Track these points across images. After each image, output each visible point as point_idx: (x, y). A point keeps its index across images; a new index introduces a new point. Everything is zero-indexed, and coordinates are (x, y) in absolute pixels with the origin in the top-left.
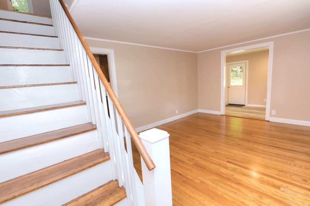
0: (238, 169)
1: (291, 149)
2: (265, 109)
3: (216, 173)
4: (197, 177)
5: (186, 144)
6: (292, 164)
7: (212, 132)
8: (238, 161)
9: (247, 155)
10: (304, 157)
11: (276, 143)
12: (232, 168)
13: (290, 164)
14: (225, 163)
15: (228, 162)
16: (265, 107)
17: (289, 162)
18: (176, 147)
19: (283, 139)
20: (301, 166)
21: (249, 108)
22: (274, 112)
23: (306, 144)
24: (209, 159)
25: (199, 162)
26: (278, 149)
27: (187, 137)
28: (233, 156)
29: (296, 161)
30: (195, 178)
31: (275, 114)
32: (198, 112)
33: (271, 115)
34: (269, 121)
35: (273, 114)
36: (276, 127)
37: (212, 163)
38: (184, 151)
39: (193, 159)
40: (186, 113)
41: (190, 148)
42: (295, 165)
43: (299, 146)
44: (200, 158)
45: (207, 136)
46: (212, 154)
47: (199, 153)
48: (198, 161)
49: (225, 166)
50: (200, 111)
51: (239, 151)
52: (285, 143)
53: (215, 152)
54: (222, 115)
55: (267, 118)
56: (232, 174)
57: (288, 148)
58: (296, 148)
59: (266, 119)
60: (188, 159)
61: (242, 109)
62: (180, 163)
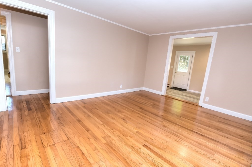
0: (150, 156)
1: (214, 139)
2: (200, 95)
3: (124, 159)
4: (100, 161)
5: (113, 119)
6: (211, 158)
7: (146, 110)
8: (155, 146)
9: (168, 139)
10: (225, 150)
11: (202, 130)
12: (144, 154)
13: (209, 158)
14: (141, 146)
15: (145, 146)
16: (200, 93)
17: (209, 155)
18: (101, 121)
19: (209, 126)
20: (220, 162)
21: (190, 93)
22: (207, 99)
23: (231, 135)
24: (127, 139)
25: (113, 142)
26: (202, 137)
27: (119, 111)
28: (153, 138)
29: (215, 155)
30: (97, 162)
31: (208, 101)
32: (143, 90)
33: (204, 102)
34: (201, 107)
35: (206, 100)
36: (206, 113)
37: (126, 144)
38: (106, 126)
39: (110, 137)
40: (132, 89)
41: (114, 124)
42: (214, 159)
43: (223, 136)
44: (118, 136)
45: (139, 114)
46: (132, 133)
47: (120, 131)
48: (113, 140)
49: (139, 150)
50: (144, 89)
51: (162, 133)
52: (210, 131)
53: (137, 132)
54: (162, 95)
55: (201, 103)
56: (141, 162)
57: (211, 137)
58: (220, 139)
59: (199, 105)
60: (103, 136)
61: (183, 93)
62: (92, 140)
